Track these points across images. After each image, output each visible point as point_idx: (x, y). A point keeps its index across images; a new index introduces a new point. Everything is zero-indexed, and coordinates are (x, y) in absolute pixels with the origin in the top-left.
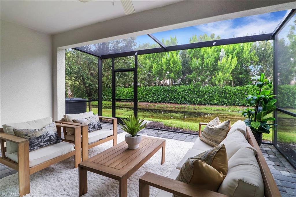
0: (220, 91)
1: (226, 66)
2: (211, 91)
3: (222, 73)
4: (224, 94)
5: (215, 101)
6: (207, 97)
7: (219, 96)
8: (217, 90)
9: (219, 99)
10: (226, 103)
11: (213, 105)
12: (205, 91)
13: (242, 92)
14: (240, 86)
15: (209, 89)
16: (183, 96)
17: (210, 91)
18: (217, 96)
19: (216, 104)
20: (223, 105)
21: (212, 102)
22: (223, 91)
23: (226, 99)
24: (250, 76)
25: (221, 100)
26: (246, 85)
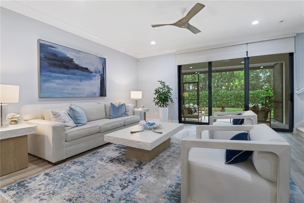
0: (236, 95)
1: (241, 74)
2: (229, 95)
3: (238, 80)
4: (239, 98)
5: (232, 104)
6: (225, 101)
7: (235, 100)
8: (234, 94)
9: (235, 102)
10: (241, 106)
11: (230, 107)
12: (223, 96)
13: (254, 96)
14: (252, 91)
15: (227, 94)
16: (205, 100)
17: (227, 95)
18: (234, 100)
19: (233, 107)
20: (239, 107)
21: (229, 105)
22: (238, 95)
23: (241, 102)
24: (261, 82)
25: (237, 103)
26: (258, 90)
